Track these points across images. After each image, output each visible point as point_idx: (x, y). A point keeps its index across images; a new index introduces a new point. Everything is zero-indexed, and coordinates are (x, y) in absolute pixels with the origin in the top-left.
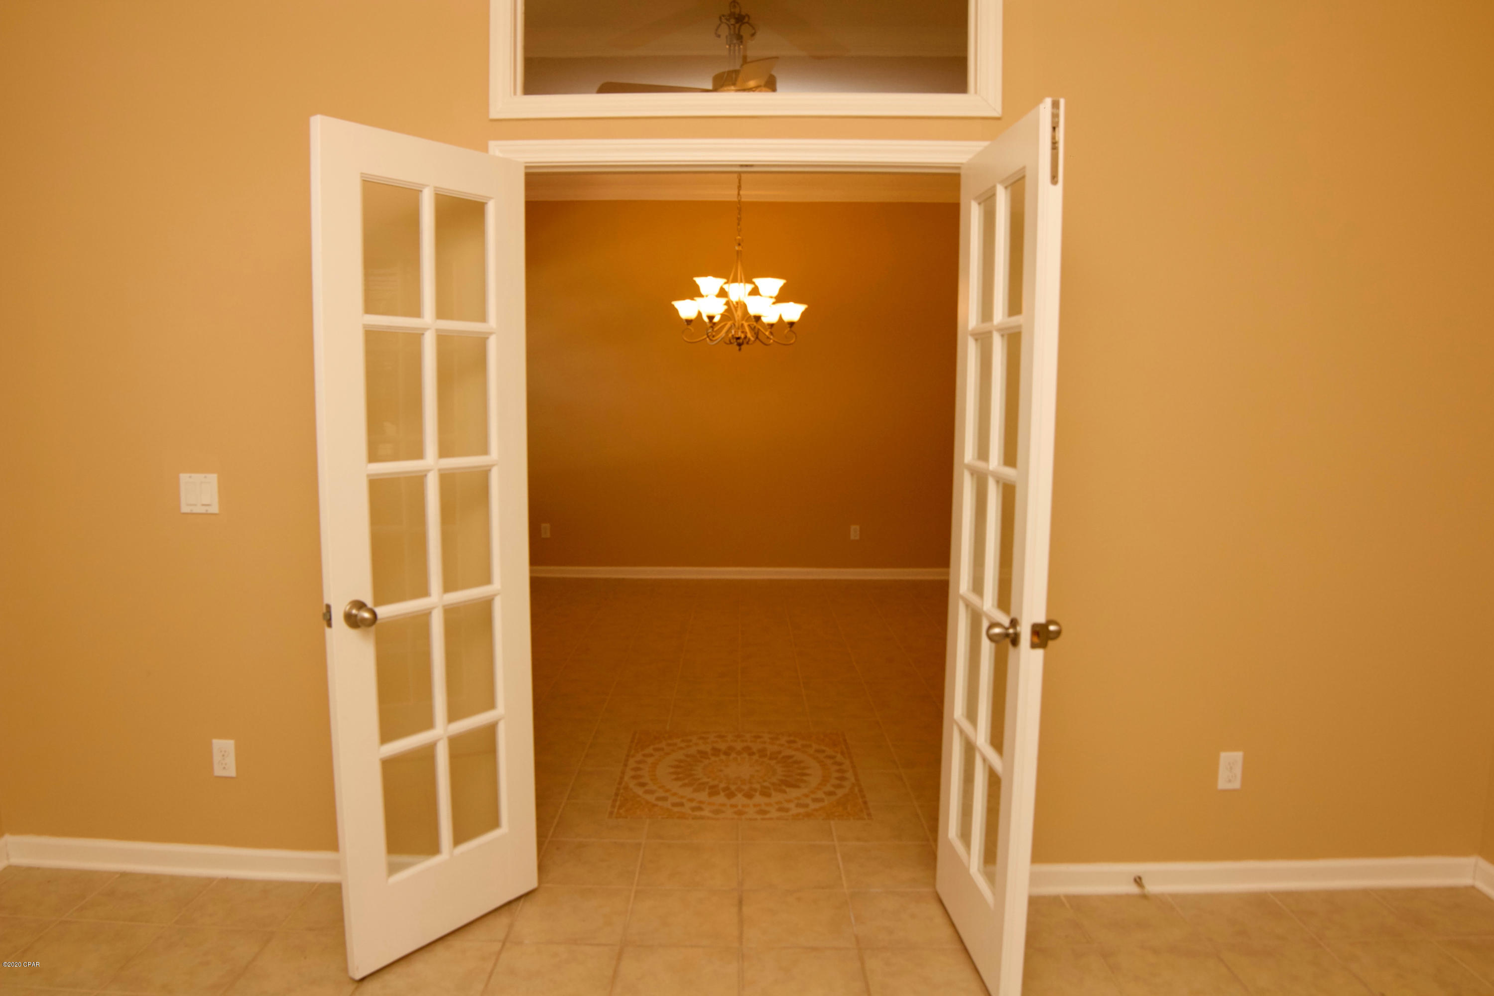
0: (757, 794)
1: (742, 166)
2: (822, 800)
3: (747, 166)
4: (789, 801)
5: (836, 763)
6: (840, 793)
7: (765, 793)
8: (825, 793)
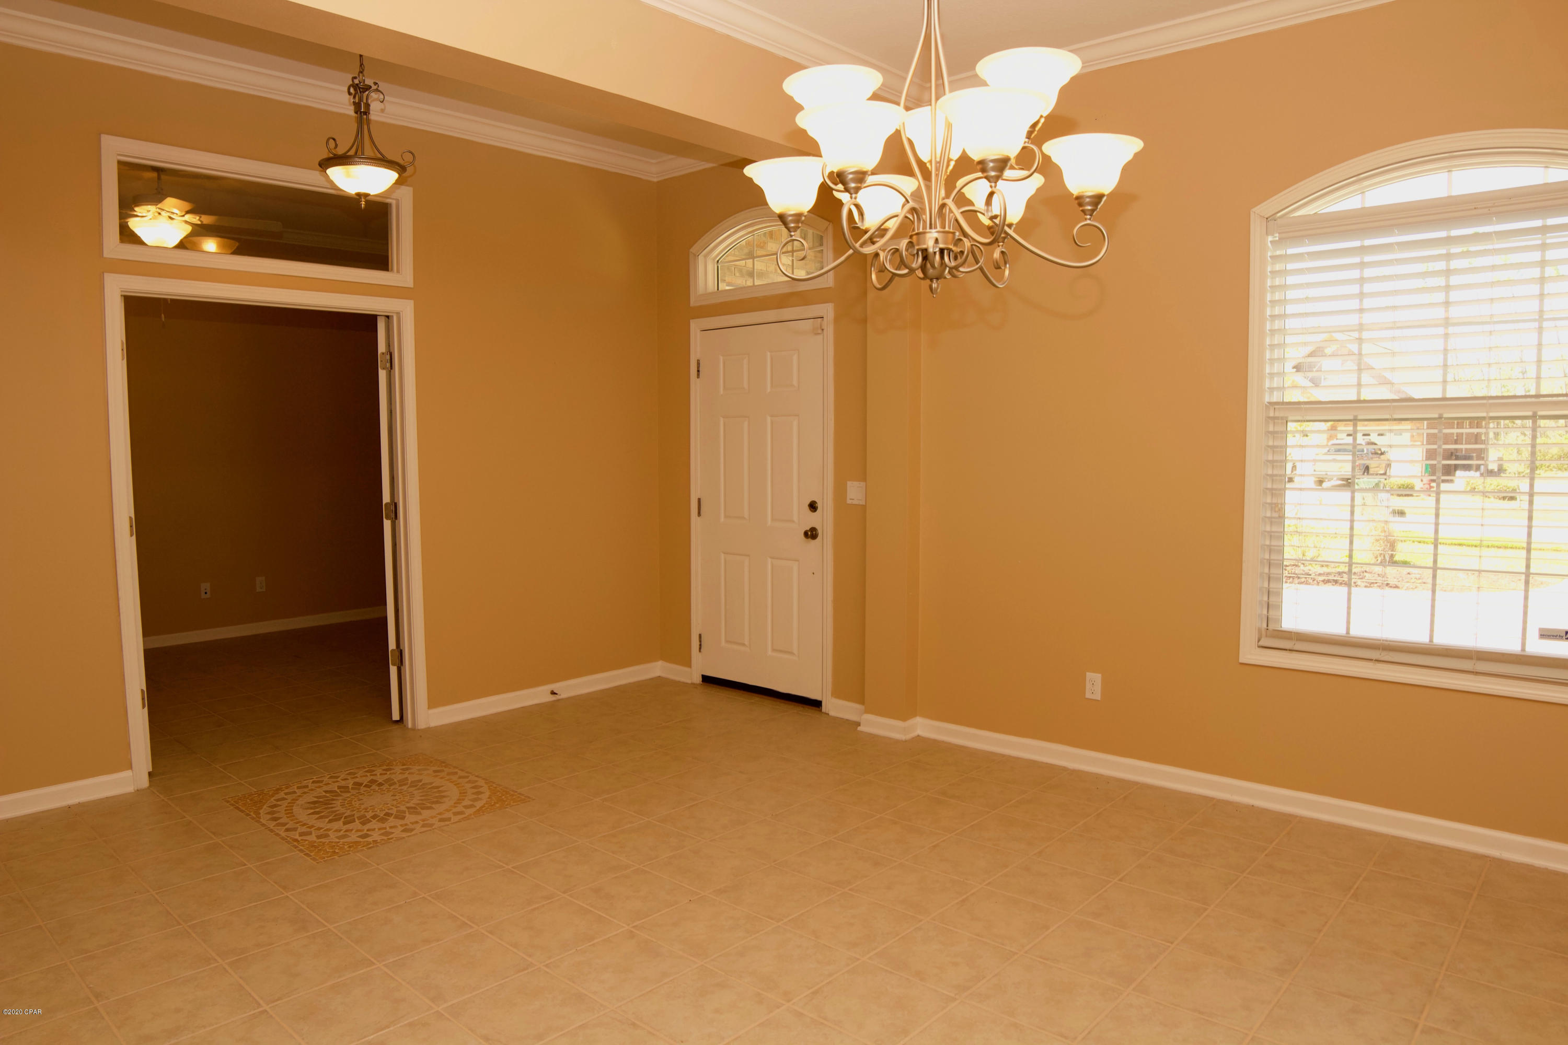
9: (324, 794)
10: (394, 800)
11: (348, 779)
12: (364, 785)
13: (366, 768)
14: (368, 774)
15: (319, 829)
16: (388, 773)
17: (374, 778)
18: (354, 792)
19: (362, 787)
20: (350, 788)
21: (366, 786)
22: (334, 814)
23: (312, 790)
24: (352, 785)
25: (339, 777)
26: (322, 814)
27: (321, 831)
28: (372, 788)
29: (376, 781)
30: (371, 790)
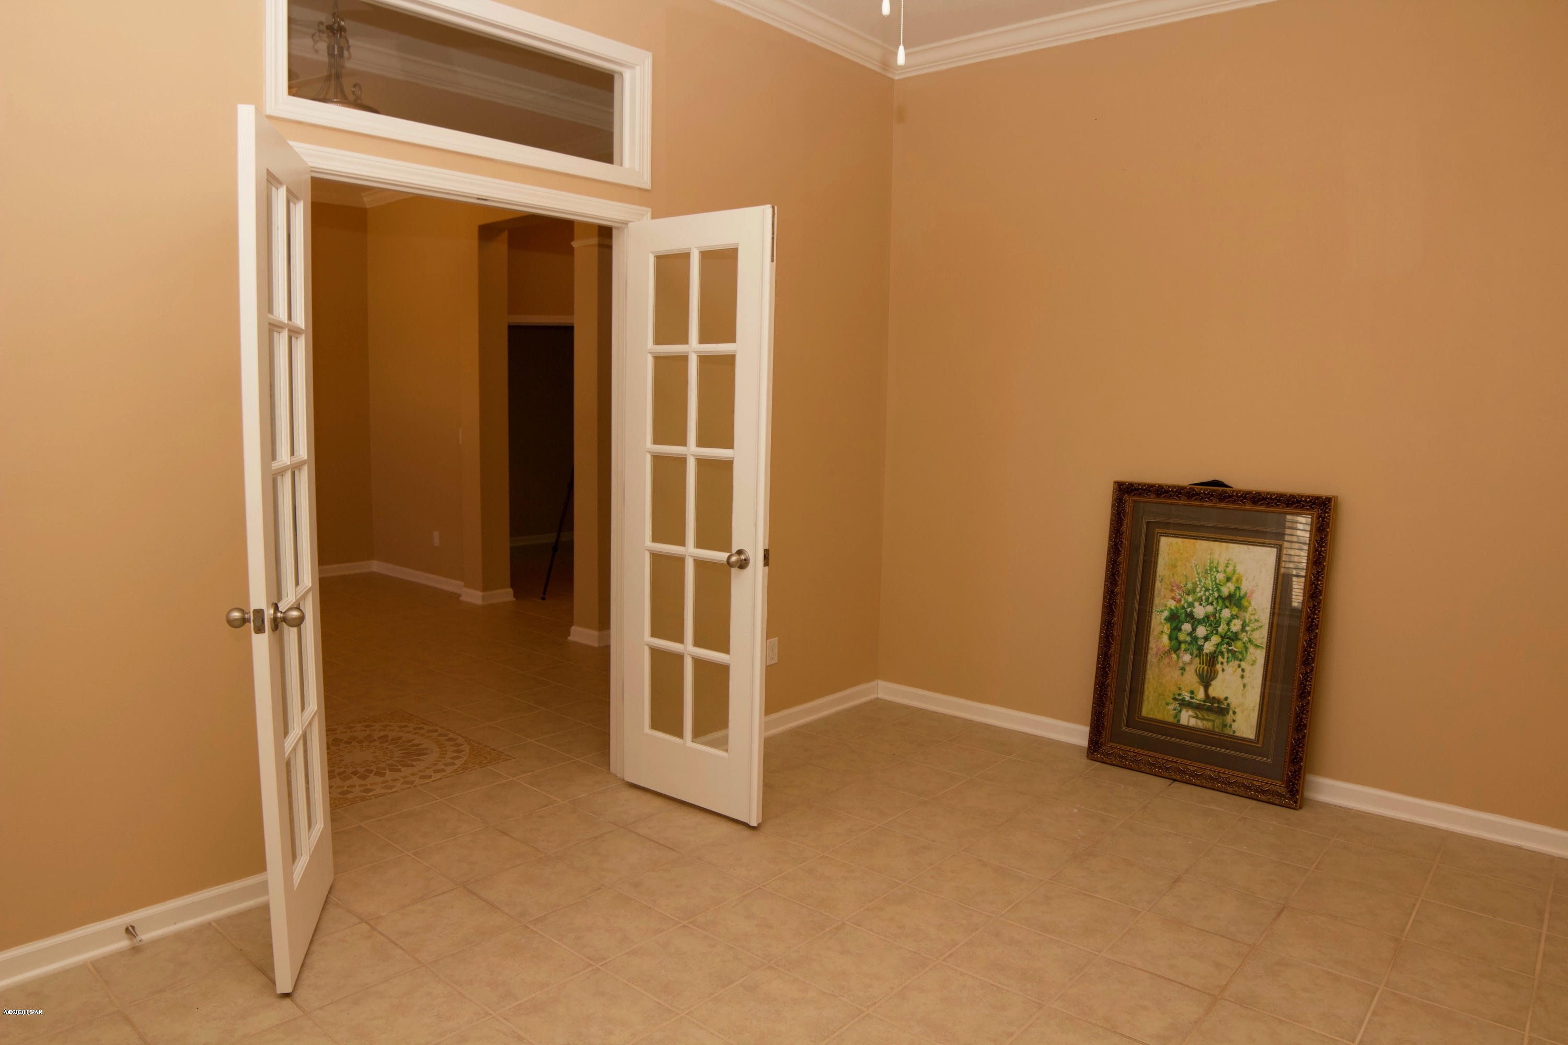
0: (387, 771)
1: (479, 199)
2: (443, 770)
3: (483, 199)
4: (414, 774)
5: (450, 740)
6: (458, 763)
7: (393, 769)
8: (444, 764)
9: (414, 763)
10: (341, 756)
11: (392, 780)
12: (373, 773)
13: (373, 795)
14: (369, 787)
15: (409, 732)
16: (345, 789)
17: (363, 782)
18: (382, 765)
19: (375, 770)
20: (387, 770)
21: (371, 771)
22: (398, 744)
23: (428, 768)
24: (386, 773)
25: (403, 783)
26: (409, 744)
27: (406, 731)
28: (364, 769)
29: (360, 777)
30: (365, 767)
